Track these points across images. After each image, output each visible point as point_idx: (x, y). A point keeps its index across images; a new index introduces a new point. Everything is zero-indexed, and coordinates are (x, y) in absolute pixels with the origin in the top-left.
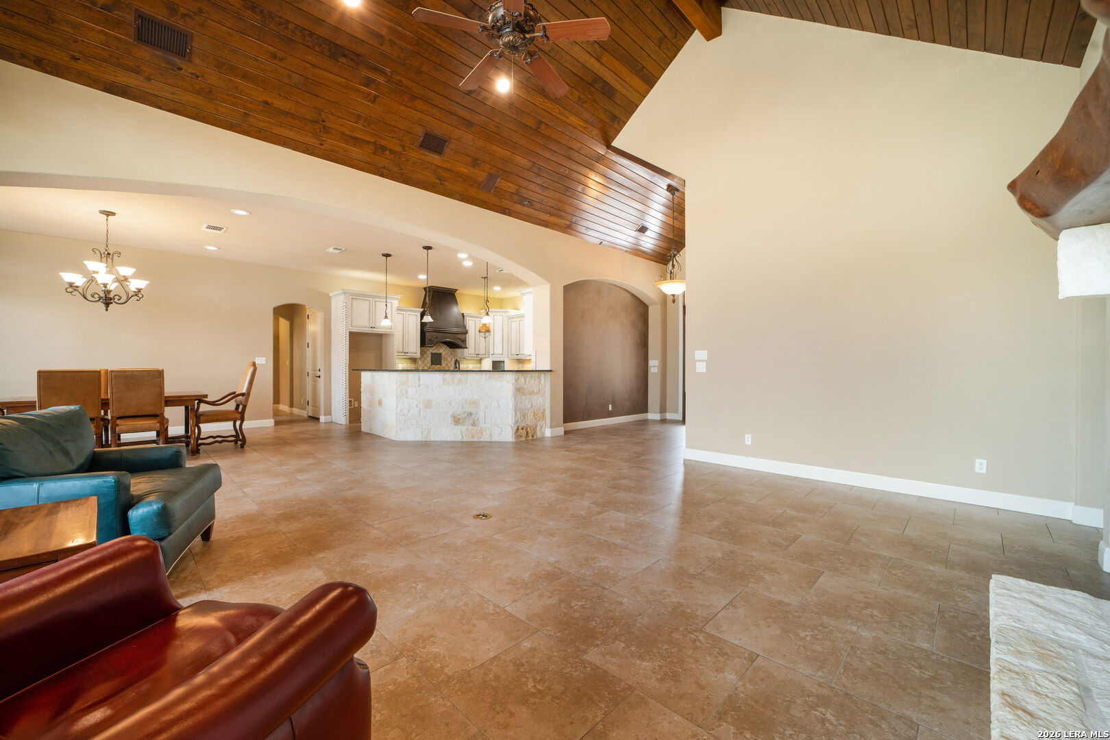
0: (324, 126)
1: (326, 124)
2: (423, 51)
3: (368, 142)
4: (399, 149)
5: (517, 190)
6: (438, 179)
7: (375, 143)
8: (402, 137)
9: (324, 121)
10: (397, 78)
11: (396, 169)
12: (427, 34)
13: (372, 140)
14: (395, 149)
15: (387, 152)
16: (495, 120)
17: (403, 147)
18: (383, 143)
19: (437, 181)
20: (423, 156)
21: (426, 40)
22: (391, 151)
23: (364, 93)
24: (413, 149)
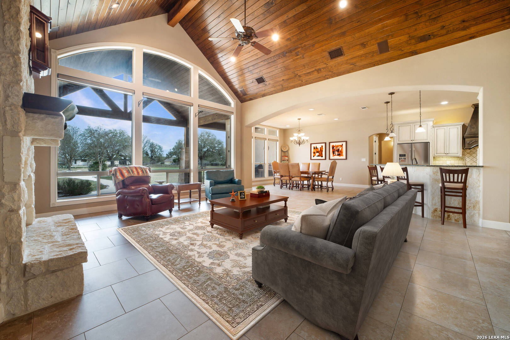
0: (299, 76)
1: (299, 75)
2: (302, 29)
3: (313, 71)
4: (325, 66)
5: (409, 37)
6: (351, 65)
7: (316, 70)
8: (322, 61)
9: (297, 74)
10: (303, 45)
11: (330, 73)
12: (298, 24)
13: (314, 70)
14: (324, 67)
15: (322, 70)
16: (354, 20)
17: (326, 64)
18: (318, 68)
19: (352, 66)
20: (336, 61)
21: (300, 25)
22: (323, 68)
23: (299, 58)
24: (330, 62)
